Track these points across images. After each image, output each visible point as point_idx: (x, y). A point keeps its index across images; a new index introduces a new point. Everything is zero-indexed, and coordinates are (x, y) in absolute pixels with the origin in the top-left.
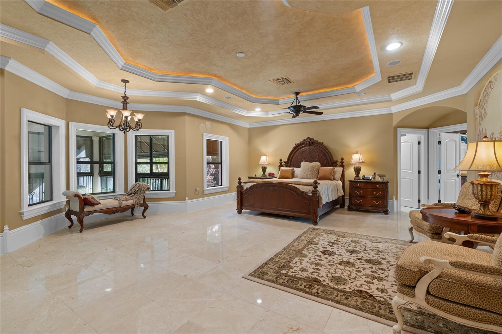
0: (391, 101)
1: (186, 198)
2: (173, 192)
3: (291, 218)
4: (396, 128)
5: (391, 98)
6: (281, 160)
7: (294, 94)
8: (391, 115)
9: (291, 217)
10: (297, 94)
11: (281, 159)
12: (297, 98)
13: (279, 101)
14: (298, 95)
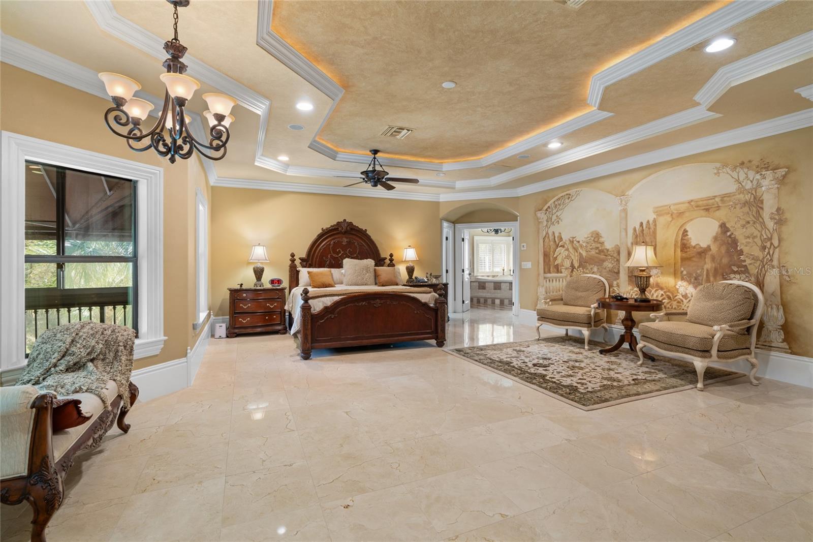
0: (454, 188)
1: (187, 350)
2: (158, 339)
3: (392, 346)
4: (441, 220)
5: (455, 185)
6: (293, 255)
7: (371, 151)
8: (437, 204)
9: (392, 344)
10: (375, 152)
11: (293, 253)
12: (375, 158)
13: (338, 156)
14: (377, 154)
